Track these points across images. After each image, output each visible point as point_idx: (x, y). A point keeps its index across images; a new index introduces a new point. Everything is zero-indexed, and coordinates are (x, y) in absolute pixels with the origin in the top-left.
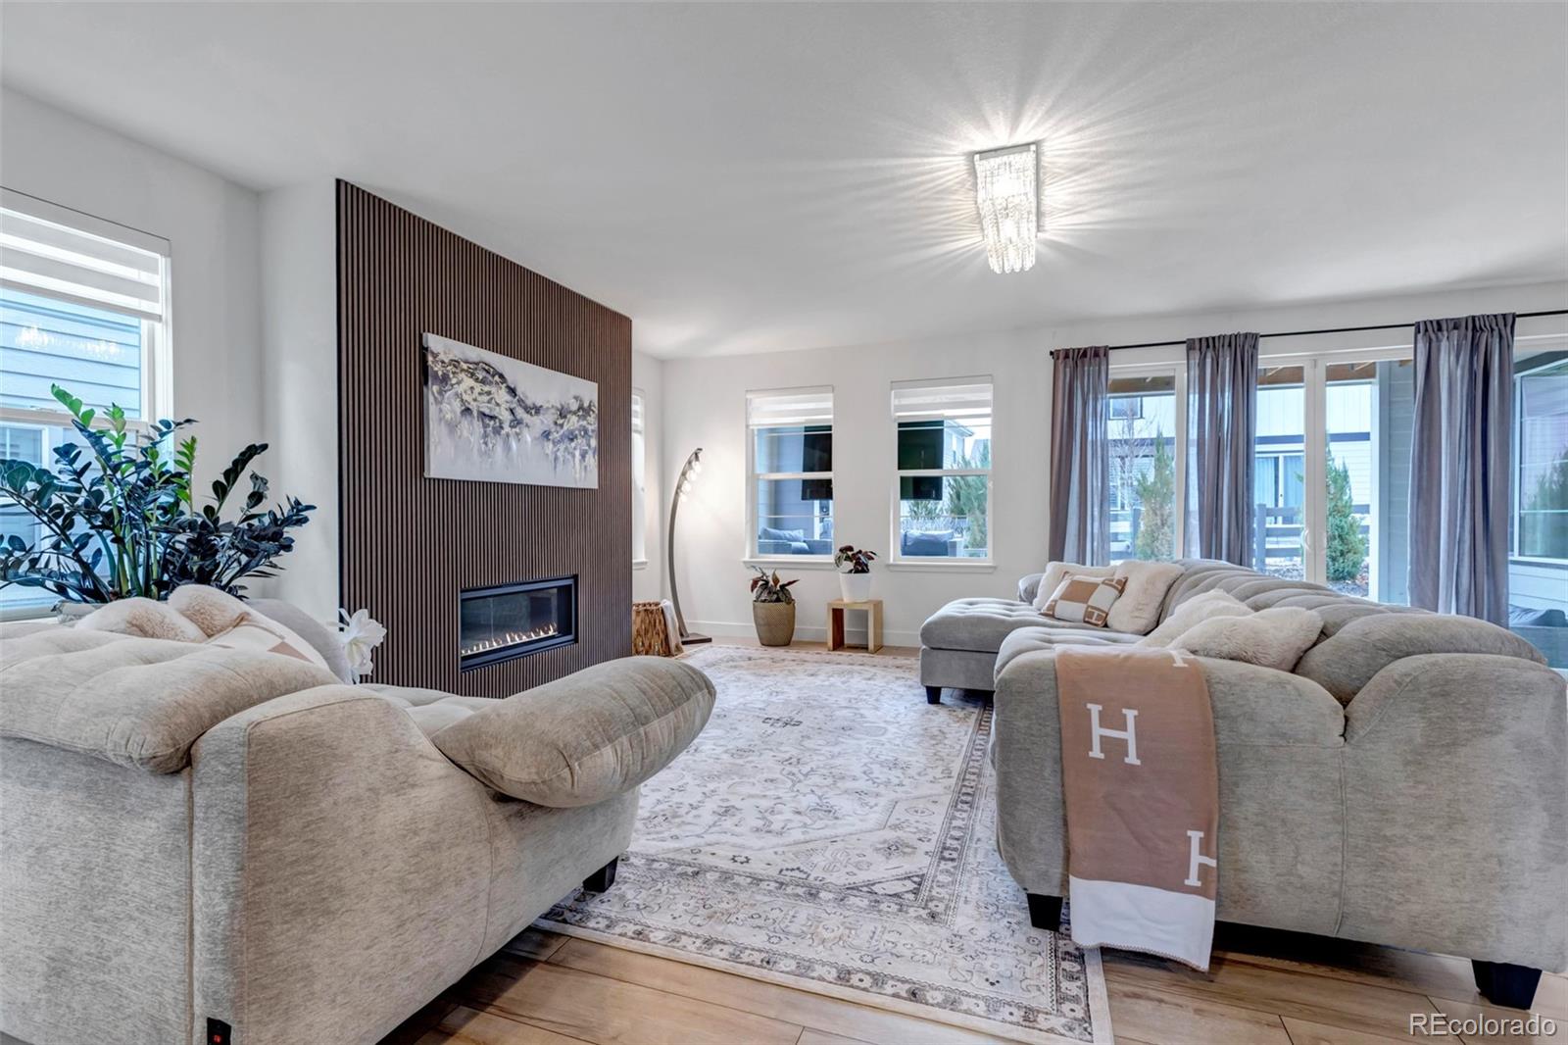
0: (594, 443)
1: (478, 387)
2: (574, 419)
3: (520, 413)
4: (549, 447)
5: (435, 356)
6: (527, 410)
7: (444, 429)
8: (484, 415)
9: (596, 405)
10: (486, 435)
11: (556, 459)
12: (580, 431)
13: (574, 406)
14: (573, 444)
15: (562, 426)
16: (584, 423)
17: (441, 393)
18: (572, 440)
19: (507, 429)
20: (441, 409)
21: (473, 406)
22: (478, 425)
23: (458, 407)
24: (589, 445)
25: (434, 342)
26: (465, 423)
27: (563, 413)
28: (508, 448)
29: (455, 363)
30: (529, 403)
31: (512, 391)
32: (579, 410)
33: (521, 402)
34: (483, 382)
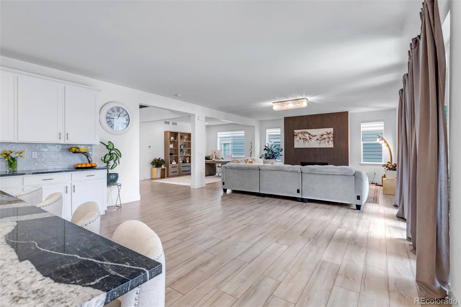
0: (332, 139)
1: (302, 135)
2: (326, 136)
3: (311, 137)
4: (318, 141)
5: (295, 133)
6: (313, 136)
7: (297, 142)
8: (304, 138)
9: (333, 132)
10: (304, 141)
11: (320, 143)
12: (327, 138)
13: (326, 133)
14: (325, 140)
15: (322, 137)
16: (329, 136)
17: (296, 137)
18: (325, 139)
19: (308, 140)
20: (296, 139)
21: (302, 138)
22: (302, 141)
23: (299, 138)
24: (330, 140)
25: (295, 131)
26: (300, 140)
27: (322, 135)
28: (308, 142)
29: (299, 133)
30: (313, 135)
31: (309, 134)
32: (327, 134)
33: (311, 135)
34: (303, 134)
